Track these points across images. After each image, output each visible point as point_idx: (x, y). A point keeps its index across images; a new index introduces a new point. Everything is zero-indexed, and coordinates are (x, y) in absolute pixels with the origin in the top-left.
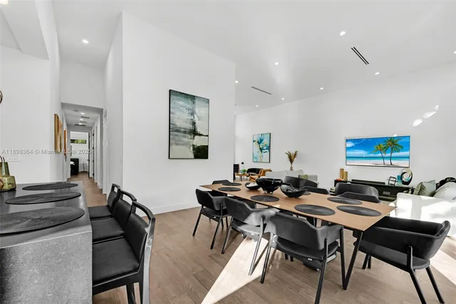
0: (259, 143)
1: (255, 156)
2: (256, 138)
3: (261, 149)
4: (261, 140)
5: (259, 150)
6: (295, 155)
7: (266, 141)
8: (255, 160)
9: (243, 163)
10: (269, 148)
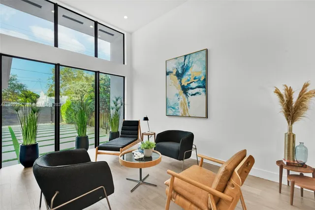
0: (179, 76)
1: (171, 104)
2: (172, 66)
3: (185, 89)
4: (185, 69)
5: (180, 91)
6: (303, 97)
7: (196, 70)
8: (170, 112)
9: (146, 119)
10: (204, 85)
